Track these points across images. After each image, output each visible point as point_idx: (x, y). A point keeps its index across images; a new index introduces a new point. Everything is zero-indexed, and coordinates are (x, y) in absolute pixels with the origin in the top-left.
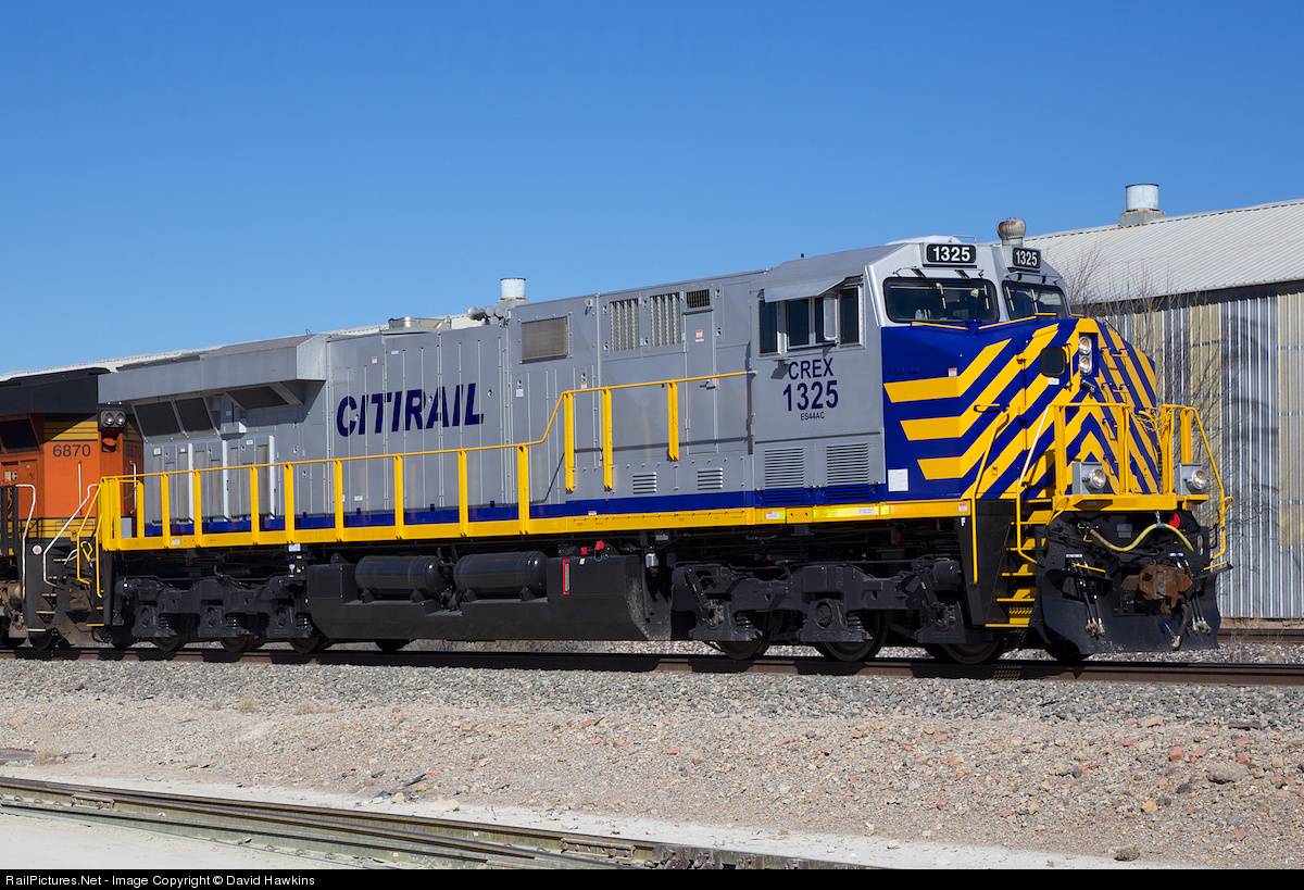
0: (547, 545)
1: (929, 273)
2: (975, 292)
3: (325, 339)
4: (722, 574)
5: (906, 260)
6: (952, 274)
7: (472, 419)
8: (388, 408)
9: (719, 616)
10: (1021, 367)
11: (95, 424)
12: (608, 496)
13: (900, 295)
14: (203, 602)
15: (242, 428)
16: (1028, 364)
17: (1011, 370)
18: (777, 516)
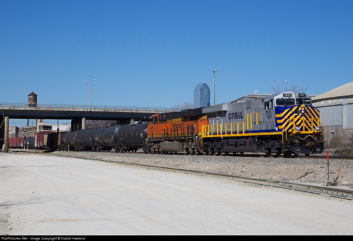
0: (246, 137)
1: (283, 98)
2: (292, 101)
3: (227, 104)
4: (264, 142)
5: (280, 96)
6: (288, 98)
7: (242, 118)
8: (233, 115)
9: (263, 149)
10: (292, 112)
11: (206, 116)
12: (251, 130)
13: (279, 102)
14: (214, 146)
15: (219, 118)
16: (293, 112)
17: (290, 113)
18: (266, 134)
